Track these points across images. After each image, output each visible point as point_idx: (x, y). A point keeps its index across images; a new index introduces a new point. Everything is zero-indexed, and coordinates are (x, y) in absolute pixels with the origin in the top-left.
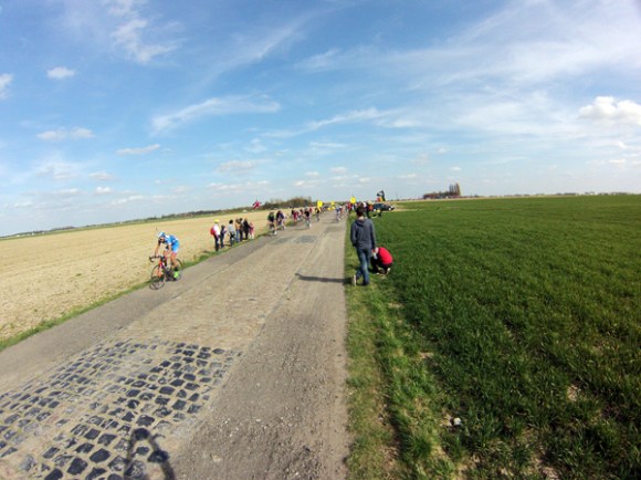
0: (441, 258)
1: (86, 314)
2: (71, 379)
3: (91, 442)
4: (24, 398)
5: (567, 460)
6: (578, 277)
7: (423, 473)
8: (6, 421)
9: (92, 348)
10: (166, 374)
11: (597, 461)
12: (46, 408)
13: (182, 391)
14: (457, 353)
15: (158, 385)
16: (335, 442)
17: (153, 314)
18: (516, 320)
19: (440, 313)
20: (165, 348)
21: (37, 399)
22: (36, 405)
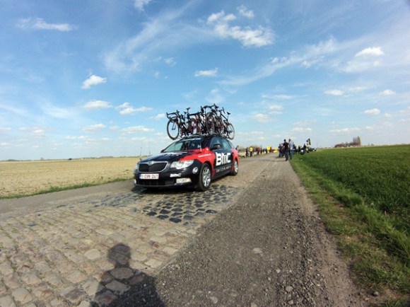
3: (169, 206)
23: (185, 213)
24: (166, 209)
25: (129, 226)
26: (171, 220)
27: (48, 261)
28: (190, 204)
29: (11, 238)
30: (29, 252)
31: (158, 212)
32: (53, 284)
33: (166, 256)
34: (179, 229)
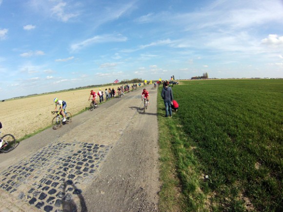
0: (199, 105)
1: (44, 131)
2: (39, 159)
3: (48, 186)
4: (19, 168)
5: (254, 195)
6: (261, 115)
7: (192, 199)
8: (12, 178)
9: (47, 146)
10: (79, 156)
11: (268, 195)
12: (28, 172)
13: (87, 164)
14: (207, 147)
15: (76, 161)
16: (154, 185)
17: (73, 130)
18: (233, 133)
19: (200, 129)
20: (79, 145)
21: (24, 168)
22: (24, 170)
26: (45, 208)
31: (37, 198)
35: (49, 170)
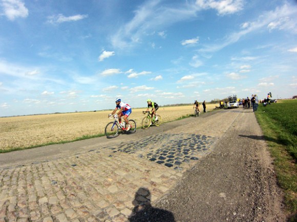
2: (150, 140)
3: (165, 153)
12: (143, 145)
15: (188, 143)
17: (176, 128)
22: (138, 145)
23: (175, 159)
24: (163, 156)
25: (137, 169)
26: (166, 165)
27: (85, 192)
28: (180, 152)
29: (62, 174)
30: (74, 185)
31: (157, 158)
32: (89, 207)
33: (161, 193)
34: (170, 172)
35: (164, 146)
